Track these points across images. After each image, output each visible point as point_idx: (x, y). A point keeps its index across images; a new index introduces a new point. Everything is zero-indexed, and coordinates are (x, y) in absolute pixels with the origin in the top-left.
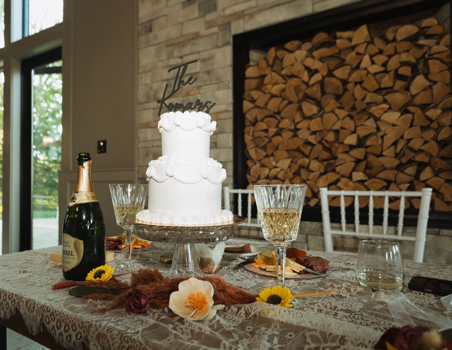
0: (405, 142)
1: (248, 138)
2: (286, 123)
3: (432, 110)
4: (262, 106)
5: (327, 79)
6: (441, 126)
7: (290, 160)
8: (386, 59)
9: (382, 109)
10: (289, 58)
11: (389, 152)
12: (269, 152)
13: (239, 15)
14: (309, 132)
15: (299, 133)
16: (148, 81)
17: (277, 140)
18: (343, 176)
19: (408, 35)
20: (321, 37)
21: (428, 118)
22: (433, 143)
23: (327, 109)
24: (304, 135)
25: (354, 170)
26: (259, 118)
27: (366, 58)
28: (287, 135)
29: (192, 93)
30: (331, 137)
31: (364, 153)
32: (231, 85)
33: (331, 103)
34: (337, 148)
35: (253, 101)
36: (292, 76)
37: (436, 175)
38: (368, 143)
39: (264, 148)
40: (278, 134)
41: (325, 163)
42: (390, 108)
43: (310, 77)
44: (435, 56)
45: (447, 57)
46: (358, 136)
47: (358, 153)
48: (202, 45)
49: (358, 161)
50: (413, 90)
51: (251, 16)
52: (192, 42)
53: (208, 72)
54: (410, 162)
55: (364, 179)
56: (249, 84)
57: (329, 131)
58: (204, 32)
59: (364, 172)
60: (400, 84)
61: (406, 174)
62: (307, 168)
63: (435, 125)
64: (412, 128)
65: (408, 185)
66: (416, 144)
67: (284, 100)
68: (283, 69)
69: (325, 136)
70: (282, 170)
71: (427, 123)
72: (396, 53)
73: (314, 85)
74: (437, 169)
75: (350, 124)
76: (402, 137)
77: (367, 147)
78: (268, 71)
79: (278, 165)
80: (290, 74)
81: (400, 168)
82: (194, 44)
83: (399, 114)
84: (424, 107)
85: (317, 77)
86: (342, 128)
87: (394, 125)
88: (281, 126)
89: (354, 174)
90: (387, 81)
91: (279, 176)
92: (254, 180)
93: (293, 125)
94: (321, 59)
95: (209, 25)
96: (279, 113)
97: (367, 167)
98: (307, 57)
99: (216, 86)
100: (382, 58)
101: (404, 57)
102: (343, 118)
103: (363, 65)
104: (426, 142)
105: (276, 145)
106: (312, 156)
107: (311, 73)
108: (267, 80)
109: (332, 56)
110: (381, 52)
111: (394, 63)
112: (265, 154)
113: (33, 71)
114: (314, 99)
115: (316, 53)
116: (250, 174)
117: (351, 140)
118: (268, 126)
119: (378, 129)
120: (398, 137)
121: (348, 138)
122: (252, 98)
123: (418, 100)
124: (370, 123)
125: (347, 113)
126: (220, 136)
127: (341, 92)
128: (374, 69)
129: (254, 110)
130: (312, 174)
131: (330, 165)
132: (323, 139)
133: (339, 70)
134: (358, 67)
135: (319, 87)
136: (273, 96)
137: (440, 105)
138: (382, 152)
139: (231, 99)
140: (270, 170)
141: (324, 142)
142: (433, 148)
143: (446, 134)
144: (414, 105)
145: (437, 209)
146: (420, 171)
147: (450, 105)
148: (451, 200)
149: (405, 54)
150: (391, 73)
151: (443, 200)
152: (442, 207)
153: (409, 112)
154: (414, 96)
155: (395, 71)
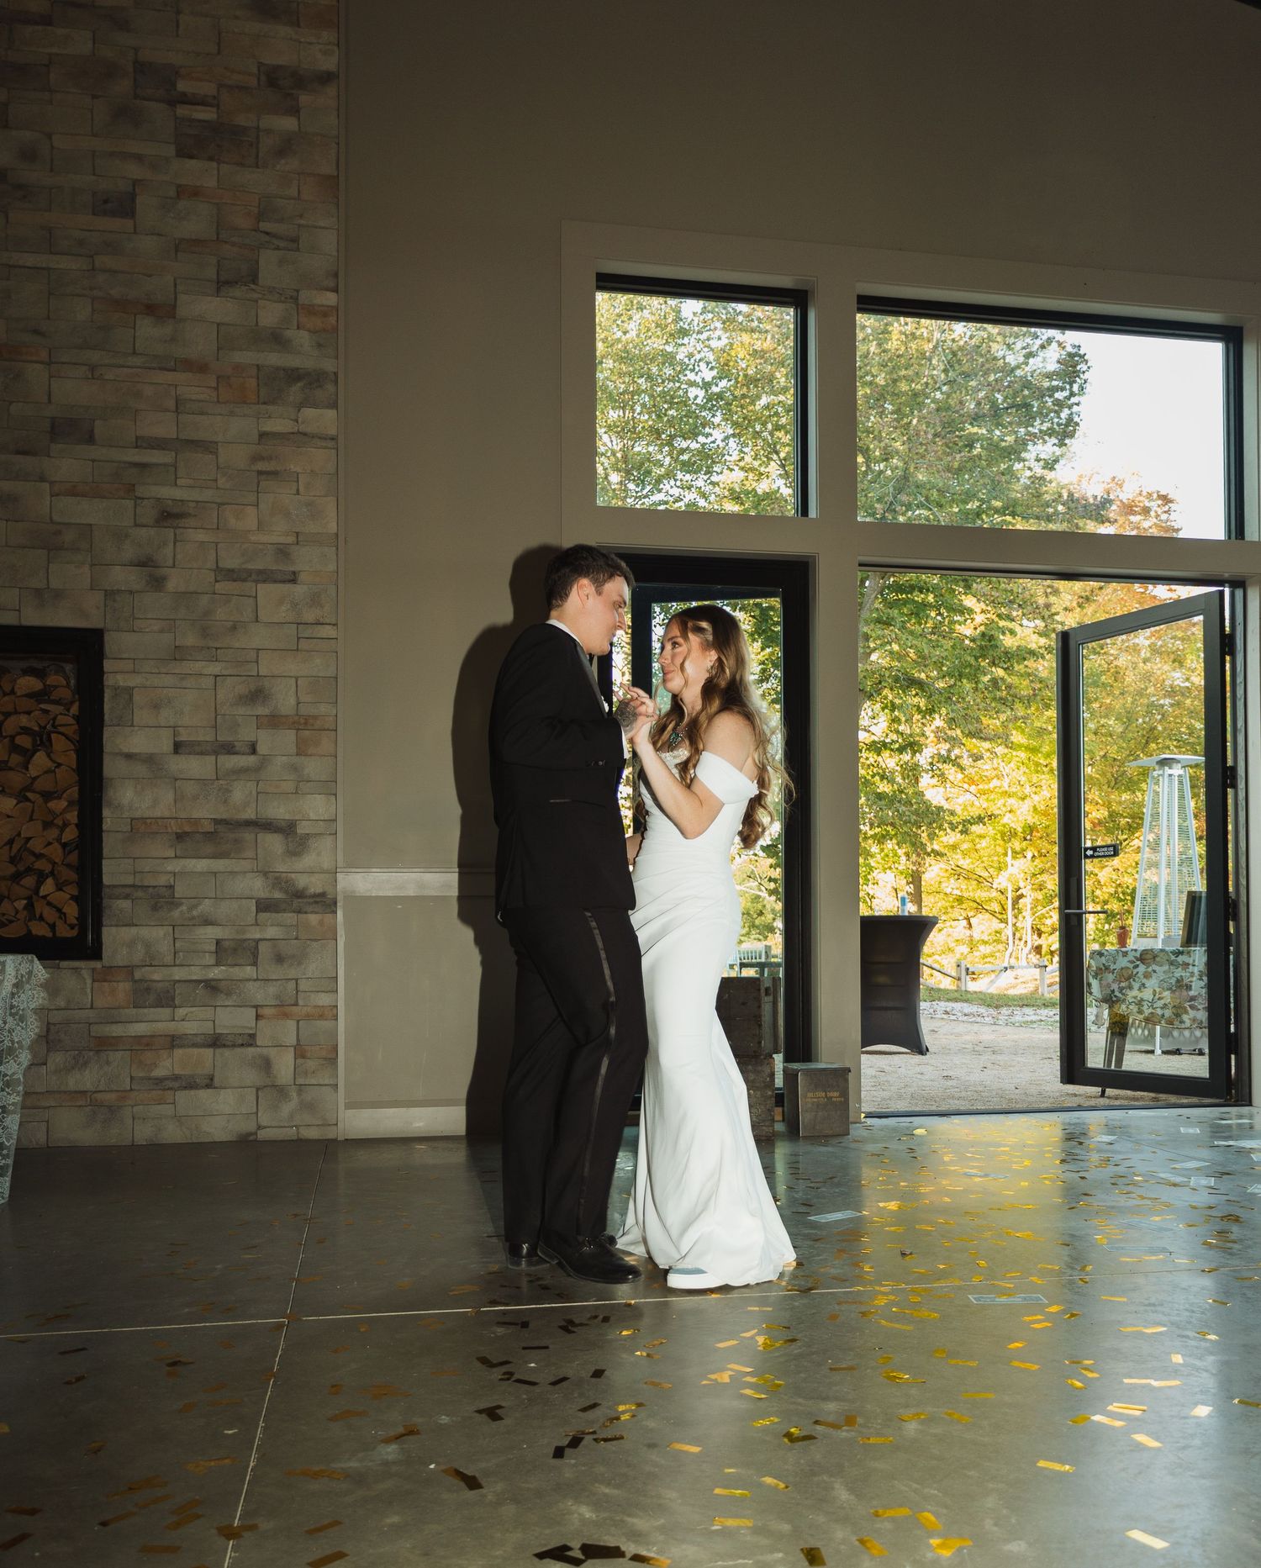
0: (23, 842)
3: (55, 801)
6: (66, 825)
19: (30, 691)
21: (50, 811)
22: (56, 844)
37: (61, 890)
44: (61, 729)
45: (74, 733)
50: (33, 771)
54: (29, 870)
60: (16, 759)
61: (22, 886)
63: (59, 822)
64: (32, 823)
65: (25, 902)
66: (37, 845)
71: (50, 819)
72: (16, 712)
74: (61, 881)
81: (16, 877)
83: (15, 802)
84: (48, 796)
87: (9, 817)
101: (24, 720)
104: (49, 844)
120: (15, 835)
123: (38, 785)
137: (65, 795)
142: (56, 852)
143: (70, 834)
144: (34, 792)
145: (58, 934)
146: (40, 883)
147: (76, 796)
148: (76, 922)
149: (26, 716)
150: (6, 740)
151: (65, 922)
152: (64, 932)
153: (28, 800)
154: (35, 779)
155: (12, 738)
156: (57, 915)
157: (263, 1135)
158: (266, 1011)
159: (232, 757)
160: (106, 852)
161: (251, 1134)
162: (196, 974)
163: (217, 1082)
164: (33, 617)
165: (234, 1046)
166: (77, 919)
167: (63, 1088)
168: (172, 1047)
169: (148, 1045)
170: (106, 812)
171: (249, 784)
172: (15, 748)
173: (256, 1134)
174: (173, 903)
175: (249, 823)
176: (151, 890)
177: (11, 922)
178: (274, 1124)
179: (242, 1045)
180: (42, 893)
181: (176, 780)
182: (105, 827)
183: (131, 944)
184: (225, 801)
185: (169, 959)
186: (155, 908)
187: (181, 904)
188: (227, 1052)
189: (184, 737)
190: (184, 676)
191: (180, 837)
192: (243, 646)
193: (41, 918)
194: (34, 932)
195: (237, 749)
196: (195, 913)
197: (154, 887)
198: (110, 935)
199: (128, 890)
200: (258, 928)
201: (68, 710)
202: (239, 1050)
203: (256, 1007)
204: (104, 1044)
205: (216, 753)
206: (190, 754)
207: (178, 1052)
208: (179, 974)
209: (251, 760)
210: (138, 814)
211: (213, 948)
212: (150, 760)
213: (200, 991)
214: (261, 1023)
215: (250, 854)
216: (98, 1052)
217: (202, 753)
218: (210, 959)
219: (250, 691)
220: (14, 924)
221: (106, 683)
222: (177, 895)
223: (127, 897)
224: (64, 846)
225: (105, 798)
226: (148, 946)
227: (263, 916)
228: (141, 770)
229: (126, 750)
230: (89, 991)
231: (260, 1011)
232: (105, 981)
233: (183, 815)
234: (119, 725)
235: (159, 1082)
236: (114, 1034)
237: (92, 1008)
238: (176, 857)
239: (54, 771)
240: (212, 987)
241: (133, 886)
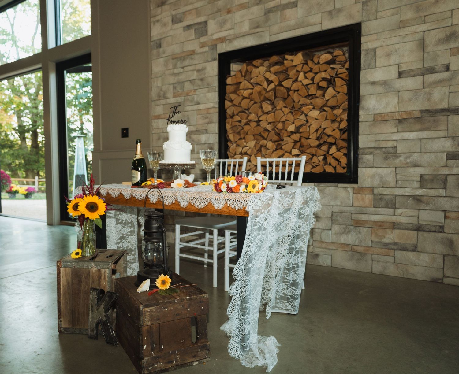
0: (323, 130)
1: (228, 126)
2: (252, 117)
3: (337, 110)
4: (237, 104)
5: (278, 88)
6: (341, 121)
7: (255, 141)
8: (313, 75)
9: (309, 108)
10: (255, 71)
11: (313, 136)
12: (242, 136)
13: (222, 40)
14: (267, 123)
15: (261, 123)
16: (159, 85)
17: (247, 128)
18: (286, 152)
19: (326, 61)
20: (275, 58)
21: (334, 115)
22: (337, 130)
23: (278, 108)
24: (264, 124)
25: (293, 148)
26: (235, 113)
27: (302, 74)
28: (253, 124)
29: (190, 94)
30: (280, 126)
31: (299, 137)
32: (217, 89)
33: (280, 104)
34: (284, 134)
35: (231, 101)
36: (258, 84)
37: (339, 151)
38: (301, 130)
39: (239, 133)
40: (247, 124)
41: (276, 143)
42: (314, 108)
43: (268, 85)
44: (340, 76)
45: (346, 76)
46: (296, 126)
47: (296, 137)
48: (197, 59)
49: (295, 142)
50: (327, 97)
51: (230, 41)
52: (190, 57)
53: (202, 80)
54: (325, 142)
55: (298, 153)
56: (229, 89)
57: (279, 122)
58: (199, 50)
59: (299, 149)
60: (319, 93)
61: (322, 150)
62: (265, 147)
63: (339, 119)
64: (326, 121)
65: (323, 157)
66: (329, 131)
67: (251, 100)
68: (251, 79)
69: (277, 125)
70: (250, 148)
71: (334, 118)
72: (320, 72)
73: (270, 91)
74: (339, 147)
75: (291, 117)
76: (320, 127)
77: (300, 133)
78: (242, 79)
79: (247, 145)
80: (256, 83)
81: (319, 146)
82: (192, 59)
83: (318, 112)
84: (333, 108)
85: (272, 86)
86: (287, 120)
87: (316, 119)
88: (250, 118)
89: (293, 150)
90: (313, 90)
91: (248, 152)
92: (232, 155)
93: (257, 118)
94: (276, 74)
95: (202, 45)
96: (248, 109)
97: (301, 146)
98: (266, 71)
99: (207, 89)
100: (310, 75)
101: (323, 75)
102: (287, 114)
103: (299, 79)
104: (334, 130)
105: (247, 132)
106: (268, 139)
107: (268, 83)
108: (242, 86)
109: (282, 72)
110: (311, 70)
111: (318, 78)
112: (239, 137)
113: (65, 72)
114: (270, 100)
115: (272, 69)
116: (230, 152)
117: (292, 128)
118: (241, 118)
119: (307, 121)
120: (319, 127)
121: (290, 127)
122: (231, 99)
123: (329, 104)
124: (303, 117)
125: (289, 111)
126: (209, 125)
127: (286, 96)
128: (306, 82)
129: (232, 107)
130: (269, 151)
131: (279, 144)
132: (275, 127)
133: (285, 81)
134: (296, 80)
135: (273, 93)
136: (245, 98)
137: (341, 107)
138: (309, 136)
139: (217, 99)
140: (243, 148)
141: (276, 129)
142: (337, 134)
143: (344, 125)
144: (327, 107)
145: (337, 171)
146: (329, 148)
147: (347, 107)
148: (345, 166)
149: (324, 72)
150: (315, 85)
151: (341, 166)
152: (340, 170)
153: (325, 111)
154: (328, 100)
155: (318, 83)
156: (337, 162)
157: (446, 281)
158: (451, 215)
159: (433, 75)
160: (361, 132)
161: (440, 279)
162: (408, 192)
163: (419, 249)
164: (328, 25)
165: (430, 231)
166: (346, 164)
167: (339, 241)
168: (394, 229)
169: (380, 226)
170: (361, 113)
171: (444, 88)
172: (319, 88)
173: (443, 279)
174: (396, 155)
175: (443, 110)
176: (384, 150)
177: (317, 166)
178: (454, 276)
179: (435, 232)
180: (330, 153)
181: (399, 92)
182: (360, 120)
183: (373, 176)
184: (429, 100)
185: (393, 184)
186: (386, 159)
187: (400, 156)
188: (426, 234)
189: (404, 68)
190: (405, 36)
191: (401, 121)
192: (443, 11)
193: (330, 164)
194: (327, 170)
195: (437, 70)
196: (408, 161)
197: (386, 148)
198: (362, 172)
199: (371, 150)
200: (447, 169)
201: (344, 66)
202: (433, 234)
203: (445, 211)
204: (358, 224)
205: (423, 74)
206: (407, 77)
207: (397, 231)
208: (398, 192)
209: (446, 75)
210: (378, 112)
211: (419, 179)
212: (385, 83)
213: (410, 201)
214: (448, 221)
215: (443, 127)
216: (355, 226)
217: (414, 76)
218: (416, 185)
219: (446, 35)
220: (317, 167)
221: (362, 48)
222: (398, 152)
223: (371, 153)
224: (341, 130)
225: (361, 106)
226: (381, 177)
227: (451, 162)
228: (379, 89)
229: (371, 80)
230: (351, 198)
231: (447, 214)
232: (359, 194)
233: (403, 110)
234: (368, 69)
235: (386, 245)
236: (363, 219)
237: (352, 206)
238: (398, 132)
239: (337, 96)
240: (418, 199)
241: (374, 148)
